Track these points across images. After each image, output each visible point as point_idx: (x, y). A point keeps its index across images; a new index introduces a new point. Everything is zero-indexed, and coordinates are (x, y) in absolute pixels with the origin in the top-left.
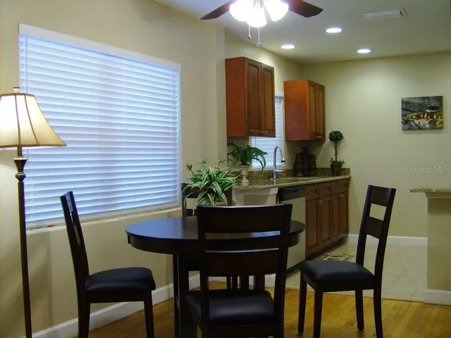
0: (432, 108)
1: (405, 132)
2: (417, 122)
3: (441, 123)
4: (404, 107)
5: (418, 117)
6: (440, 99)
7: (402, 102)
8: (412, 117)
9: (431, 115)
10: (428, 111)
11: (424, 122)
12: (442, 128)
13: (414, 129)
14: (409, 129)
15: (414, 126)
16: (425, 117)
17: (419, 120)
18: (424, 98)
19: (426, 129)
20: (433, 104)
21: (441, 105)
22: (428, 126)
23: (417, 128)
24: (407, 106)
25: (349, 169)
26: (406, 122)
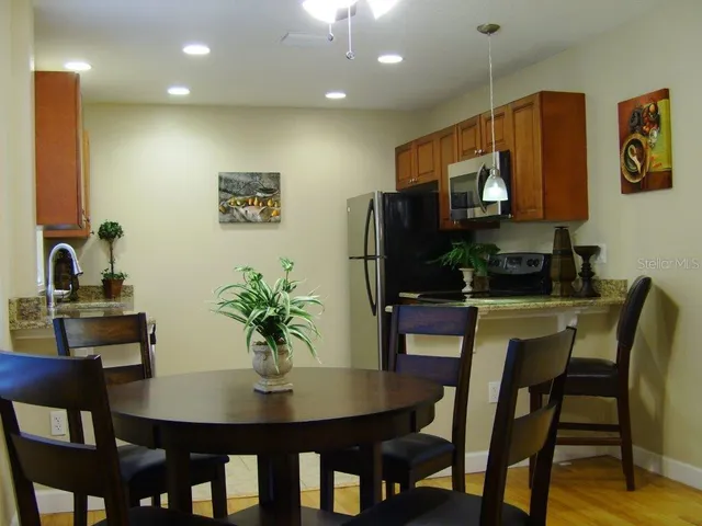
0: (265, 190)
1: (224, 225)
2: (242, 211)
3: (278, 214)
4: (223, 187)
5: (246, 204)
6: (276, 177)
7: (220, 178)
8: (235, 202)
9: (264, 201)
10: (259, 194)
11: (253, 212)
12: (279, 221)
13: (238, 222)
14: (231, 222)
15: (238, 217)
16: (255, 203)
17: (246, 209)
18: (252, 175)
19: (256, 222)
20: (267, 184)
21: (278, 186)
22: (259, 218)
23: (243, 220)
24: (227, 186)
25: (132, 287)
26: (226, 210)
